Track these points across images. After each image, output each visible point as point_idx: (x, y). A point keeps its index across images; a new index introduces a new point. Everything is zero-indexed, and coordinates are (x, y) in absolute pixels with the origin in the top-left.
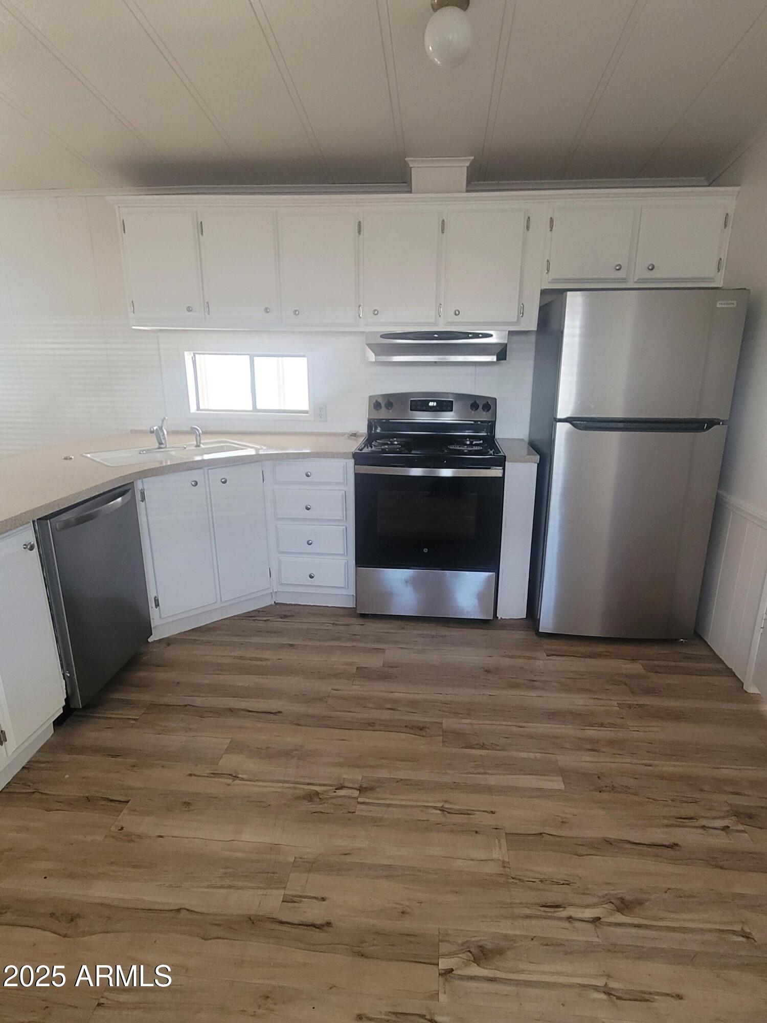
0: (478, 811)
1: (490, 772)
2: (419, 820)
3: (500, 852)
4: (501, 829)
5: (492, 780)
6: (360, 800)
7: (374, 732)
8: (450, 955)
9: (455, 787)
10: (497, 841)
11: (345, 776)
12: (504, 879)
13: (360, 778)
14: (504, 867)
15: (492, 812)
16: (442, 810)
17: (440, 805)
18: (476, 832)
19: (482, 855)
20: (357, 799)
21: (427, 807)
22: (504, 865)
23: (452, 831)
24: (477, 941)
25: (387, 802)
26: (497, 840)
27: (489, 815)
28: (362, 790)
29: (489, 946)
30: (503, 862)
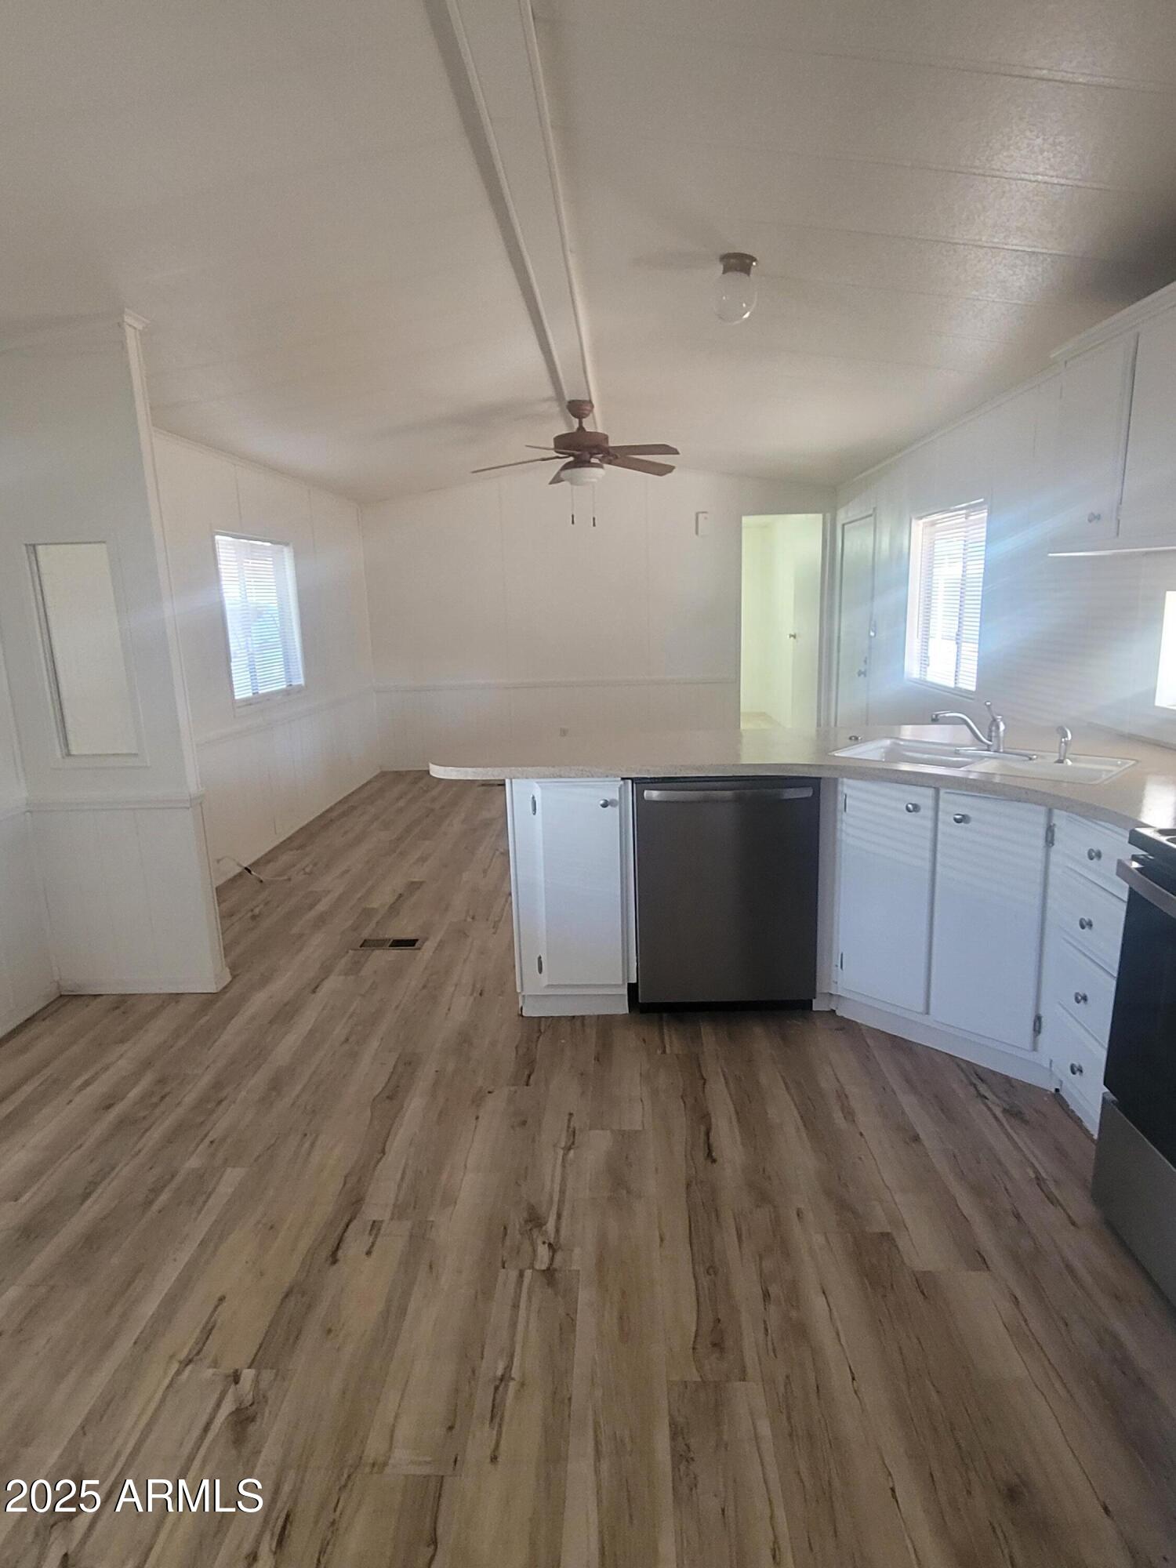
0: (499, 1434)
1: (605, 1466)
2: (483, 1347)
3: (405, 1461)
4: (454, 1469)
5: (581, 1469)
6: (528, 1273)
7: (691, 1275)
8: (257, 1380)
9: (559, 1400)
10: (428, 1459)
11: (577, 1251)
12: (350, 1462)
13: (574, 1267)
14: (374, 1465)
15: (494, 1459)
16: (504, 1378)
17: (515, 1373)
18: (451, 1428)
19: (404, 1430)
20: (529, 1268)
21: (512, 1356)
22: (379, 1466)
23: (457, 1391)
24: (263, 1415)
25: (523, 1305)
26: (430, 1459)
27: (489, 1452)
28: (549, 1274)
29: (252, 1428)
30: (385, 1464)
